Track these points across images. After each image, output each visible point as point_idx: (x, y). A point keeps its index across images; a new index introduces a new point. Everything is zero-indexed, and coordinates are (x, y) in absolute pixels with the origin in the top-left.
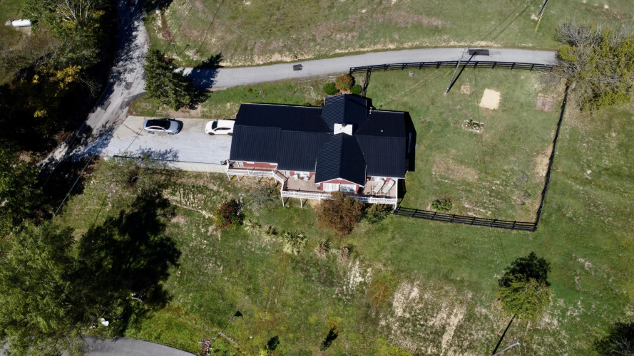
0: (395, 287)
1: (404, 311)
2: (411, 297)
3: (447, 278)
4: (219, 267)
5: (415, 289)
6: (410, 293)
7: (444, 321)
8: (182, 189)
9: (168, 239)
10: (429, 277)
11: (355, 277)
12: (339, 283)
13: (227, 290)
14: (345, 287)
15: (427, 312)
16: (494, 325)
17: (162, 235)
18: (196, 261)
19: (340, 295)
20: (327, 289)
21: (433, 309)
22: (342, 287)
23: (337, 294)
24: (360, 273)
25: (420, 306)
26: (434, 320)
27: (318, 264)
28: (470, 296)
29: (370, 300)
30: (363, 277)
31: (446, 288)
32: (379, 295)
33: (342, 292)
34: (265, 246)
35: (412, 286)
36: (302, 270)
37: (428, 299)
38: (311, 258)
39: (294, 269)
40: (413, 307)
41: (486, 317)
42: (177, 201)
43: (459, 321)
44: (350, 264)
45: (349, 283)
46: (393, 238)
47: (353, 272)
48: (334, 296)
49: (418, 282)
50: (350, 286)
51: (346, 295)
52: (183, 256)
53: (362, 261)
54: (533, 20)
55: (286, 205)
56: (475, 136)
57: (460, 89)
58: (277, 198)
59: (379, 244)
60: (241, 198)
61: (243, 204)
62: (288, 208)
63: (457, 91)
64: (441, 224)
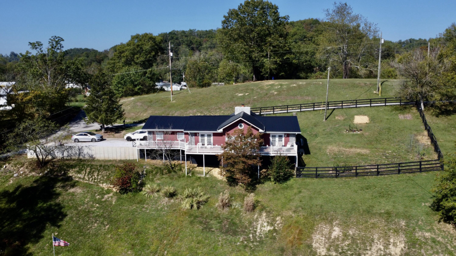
0: (312, 229)
1: (329, 250)
2: (333, 237)
3: (369, 212)
4: (105, 226)
5: (336, 228)
6: (330, 233)
7: (382, 252)
8: (89, 168)
9: (58, 205)
10: (348, 214)
11: (262, 226)
12: (244, 232)
13: (106, 247)
14: (251, 236)
15: (357, 247)
16: (449, 247)
17: (52, 203)
18: (81, 222)
19: (246, 242)
20: (230, 238)
21: (364, 243)
22: (248, 235)
23: (242, 242)
24: (268, 222)
25: (347, 243)
26: (369, 252)
27: (219, 217)
28: (404, 224)
29: (283, 244)
30: (272, 225)
31: (372, 221)
32: (294, 238)
33: (248, 240)
34: (162, 208)
35: (332, 226)
36: (201, 223)
37: (354, 234)
38: (212, 213)
39: (191, 223)
40: (338, 245)
41: (434, 241)
42: (80, 178)
43: (402, 250)
44: (256, 216)
45: (256, 231)
46: (300, 192)
47: (260, 222)
48: (238, 243)
49: (337, 222)
50: (257, 234)
51: (253, 242)
52: (67, 219)
53: (269, 212)
54: (375, 93)
55: (189, 174)
56: (357, 134)
57: (335, 118)
58: (181, 170)
59: (286, 197)
60: (145, 170)
61: (146, 174)
62: (190, 177)
63: (333, 119)
64: (347, 179)
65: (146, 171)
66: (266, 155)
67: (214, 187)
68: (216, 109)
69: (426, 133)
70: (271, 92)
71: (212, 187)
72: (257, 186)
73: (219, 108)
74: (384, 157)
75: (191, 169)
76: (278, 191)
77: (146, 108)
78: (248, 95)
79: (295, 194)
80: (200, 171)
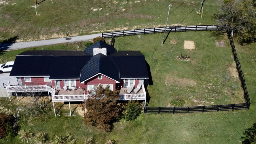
54: (198, 14)
55: (57, 115)
56: (187, 62)
57: (170, 42)
58: (50, 110)
59: (137, 136)
60: (18, 112)
61: (20, 117)
62: (59, 117)
63: (169, 43)
64: (181, 115)
65: (20, 114)
66: (121, 100)
67: (80, 128)
68: (76, 27)
69: (235, 64)
70: (120, 8)
71: (78, 128)
72: (114, 124)
73: (79, 26)
74: (207, 91)
75: (59, 108)
76: (130, 129)
77: (14, 21)
78: (101, 10)
79: (144, 132)
80: (67, 110)
